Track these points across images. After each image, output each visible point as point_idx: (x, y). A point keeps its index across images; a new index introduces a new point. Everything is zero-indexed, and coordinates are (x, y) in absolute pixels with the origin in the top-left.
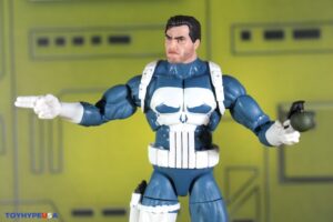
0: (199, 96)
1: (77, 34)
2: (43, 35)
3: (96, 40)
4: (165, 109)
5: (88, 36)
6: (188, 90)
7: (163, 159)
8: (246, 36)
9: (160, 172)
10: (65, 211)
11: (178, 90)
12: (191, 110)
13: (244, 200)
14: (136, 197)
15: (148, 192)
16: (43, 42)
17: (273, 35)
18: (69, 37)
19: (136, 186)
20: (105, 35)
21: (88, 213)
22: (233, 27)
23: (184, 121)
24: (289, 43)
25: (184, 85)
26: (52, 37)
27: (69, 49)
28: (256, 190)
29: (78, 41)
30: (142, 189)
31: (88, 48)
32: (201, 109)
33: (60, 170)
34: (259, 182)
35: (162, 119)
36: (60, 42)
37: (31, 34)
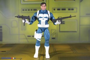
1: (29, 9)
2: (23, 9)
3: (32, 10)
5: (30, 9)
8: (54, 10)
10: (26, 36)
13: (54, 35)
16: (23, 10)
17: (59, 9)
18: (27, 9)
20: (33, 9)
21: (30, 36)
22: (53, 8)
24: (61, 11)
26: (25, 9)
27: (27, 11)
28: (56, 33)
29: (29, 10)
30: (36, 31)
31: (30, 11)
33: (26, 30)
34: (56, 32)
36: (26, 10)
37: (22, 9)
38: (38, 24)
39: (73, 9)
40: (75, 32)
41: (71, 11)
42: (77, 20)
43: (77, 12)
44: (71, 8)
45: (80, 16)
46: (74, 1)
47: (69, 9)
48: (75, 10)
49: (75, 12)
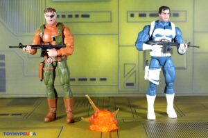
1: (70, 14)
3: (77, 16)
4: (158, 35)
5: (74, 14)
8: (132, 15)
13: (131, 76)
17: (142, 15)
18: (67, 14)
20: (80, 14)
22: (128, 12)
26: (60, 15)
27: (67, 19)
29: (70, 16)
31: (74, 19)
36: (64, 16)
40: (183, 68)
41: (172, 18)
45: (194, 32)
48: (182, 16)
49: (183, 21)
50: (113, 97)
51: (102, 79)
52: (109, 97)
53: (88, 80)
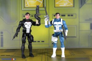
0: (59, 23)
3: (32, 16)
4: (55, 25)
6: (58, 22)
7: (55, 31)
8: (54, 16)
9: (55, 33)
11: (57, 22)
12: (59, 25)
14: (52, 36)
15: (54, 35)
16: (24, 16)
19: (52, 34)
22: (53, 14)
23: (58, 26)
25: (58, 21)
30: (53, 35)
32: (60, 25)
35: (55, 26)
37: (22, 15)
38: (54, 30)
39: (72, 15)
40: (75, 37)
41: (70, 17)
42: (76, 26)
43: (76, 18)
44: (70, 15)
45: (79, 22)
46: (73, 8)
47: (69, 15)
48: (74, 16)
49: (75, 18)
50: (47, 49)
51: (42, 42)
52: (45, 49)
53: (37, 42)
